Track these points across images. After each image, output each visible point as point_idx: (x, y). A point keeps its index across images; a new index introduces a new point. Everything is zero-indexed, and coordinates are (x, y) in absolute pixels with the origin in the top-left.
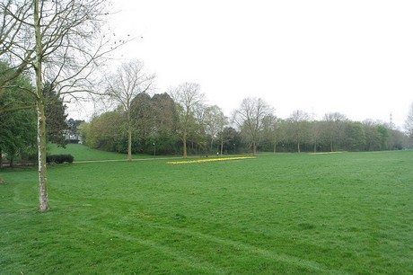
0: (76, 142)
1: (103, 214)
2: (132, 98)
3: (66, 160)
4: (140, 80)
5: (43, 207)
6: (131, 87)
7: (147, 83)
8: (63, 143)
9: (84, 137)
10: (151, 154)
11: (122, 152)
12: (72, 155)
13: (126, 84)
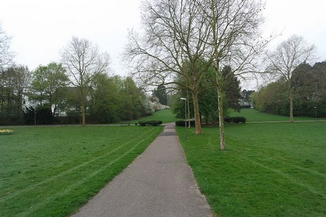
0: (248, 107)
1: (257, 155)
2: (292, 70)
3: (240, 121)
4: (299, 54)
5: (222, 148)
6: (291, 61)
7: (305, 55)
8: (238, 108)
9: (254, 103)
10: (313, 116)
11: (285, 115)
12: (245, 117)
13: (286, 59)
